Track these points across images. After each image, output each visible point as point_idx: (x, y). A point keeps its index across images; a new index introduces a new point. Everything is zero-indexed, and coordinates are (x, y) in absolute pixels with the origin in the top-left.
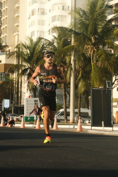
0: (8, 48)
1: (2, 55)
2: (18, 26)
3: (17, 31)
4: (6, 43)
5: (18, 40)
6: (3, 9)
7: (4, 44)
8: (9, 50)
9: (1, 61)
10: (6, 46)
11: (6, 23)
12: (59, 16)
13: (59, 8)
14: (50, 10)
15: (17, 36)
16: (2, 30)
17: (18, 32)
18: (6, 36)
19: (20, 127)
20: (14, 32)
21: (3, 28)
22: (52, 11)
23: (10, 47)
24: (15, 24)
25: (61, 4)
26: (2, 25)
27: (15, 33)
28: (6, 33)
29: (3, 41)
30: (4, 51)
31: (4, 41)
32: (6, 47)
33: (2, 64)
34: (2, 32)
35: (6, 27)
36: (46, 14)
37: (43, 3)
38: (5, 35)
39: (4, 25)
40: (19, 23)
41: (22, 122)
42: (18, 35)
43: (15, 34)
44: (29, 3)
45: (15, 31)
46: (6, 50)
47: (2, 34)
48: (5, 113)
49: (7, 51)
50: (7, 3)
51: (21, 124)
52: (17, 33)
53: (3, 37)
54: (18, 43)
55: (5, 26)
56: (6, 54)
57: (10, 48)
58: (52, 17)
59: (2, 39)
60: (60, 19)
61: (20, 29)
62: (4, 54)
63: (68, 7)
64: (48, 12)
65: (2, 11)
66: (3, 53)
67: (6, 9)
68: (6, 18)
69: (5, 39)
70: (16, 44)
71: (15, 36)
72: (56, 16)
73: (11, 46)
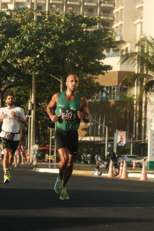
0: (125, 45)
1: (115, 56)
2: (141, 8)
3: (140, 17)
4: (121, 37)
5: (141, 31)
7: (117, 39)
8: (127, 49)
9: (112, 67)
10: (122, 42)
11: (121, 3)
15: (139, 26)
16: (115, 15)
17: (142, 18)
18: (121, 25)
19: (139, 178)
20: (135, 19)
21: (117, 12)
23: (127, 43)
24: (136, 5)
26: (116, 7)
27: (137, 20)
28: (122, 19)
29: (116, 34)
30: (118, 50)
31: (118, 34)
32: (121, 44)
33: (115, 72)
34: (115, 17)
35: (121, 10)
38: (120, 23)
39: (118, 7)
40: (143, 3)
41: (143, 171)
42: (141, 23)
43: (136, 22)
45: (135, 17)
46: (122, 48)
47: (115, 22)
48: (115, 156)
49: (122, 51)
51: (141, 173)
52: (139, 20)
53: (117, 27)
54: (142, 37)
55: (121, 8)
56: (122, 56)
57: (128, 45)
59: (115, 30)
61: (144, 13)
62: (118, 55)
66: (116, 53)
69: (120, 31)
70: (138, 39)
71: (136, 24)
73: (130, 42)
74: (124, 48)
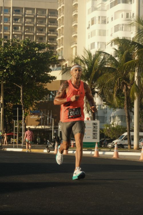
0: (65, 62)
1: (58, 70)
2: (76, 37)
3: (75, 43)
4: (62, 57)
5: (76, 53)
6: (59, 18)
7: (60, 58)
8: (66, 65)
9: (56, 77)
10: (63, 60)
11: (62, 33)
12: (123, 25)
13: (122, 15)
14: (112, 18)
15: (74, 49)
16: (58, 42)
17: (76, 44)
18: (62, 48)
20: (72, 44)
21: (59, 40)
22: (115, 19)
23: (66, 61)
24: (72, 35)
25: (125, 11)
26: (58, 36)
27: (73, 45)
28: (63, 45)
29: (59, 54)
30: (60, 66)
31: (60, 54)
32: (62, 61)
33: (58, 81)
34: (58, 43)
35: (62, 38)
36: (108, 22)
37: (104, 10)
38: (61, 47)
39: (60, 36)
40: (77, 33)
42: (76, 47)
43: (72, 47)
44: (88, 10)
45: (72, 43)
46: (63, 65)
47: (58, 46)
49: (63, 66)
50: (63, 10)
52: (74, 45)
53: (59, 50)
54: (76, 57)
55: (61, 37)
56: (63, 69)
57: (67, 62)
58: (115, 26)
59: (58, 52)
60: (123, 29)
61: (78, 40)
62: (60, 69)
63: (133, 14)
64: (110, 20)
65: (58, 20)
66: (59, 68)
67: (63, 17)
68: (62, 28)
69: (62, 52)
70: (74, 58)
71: (73, 48)
72: (119, 24)
73: (68, 60)
74: (64, 64)
